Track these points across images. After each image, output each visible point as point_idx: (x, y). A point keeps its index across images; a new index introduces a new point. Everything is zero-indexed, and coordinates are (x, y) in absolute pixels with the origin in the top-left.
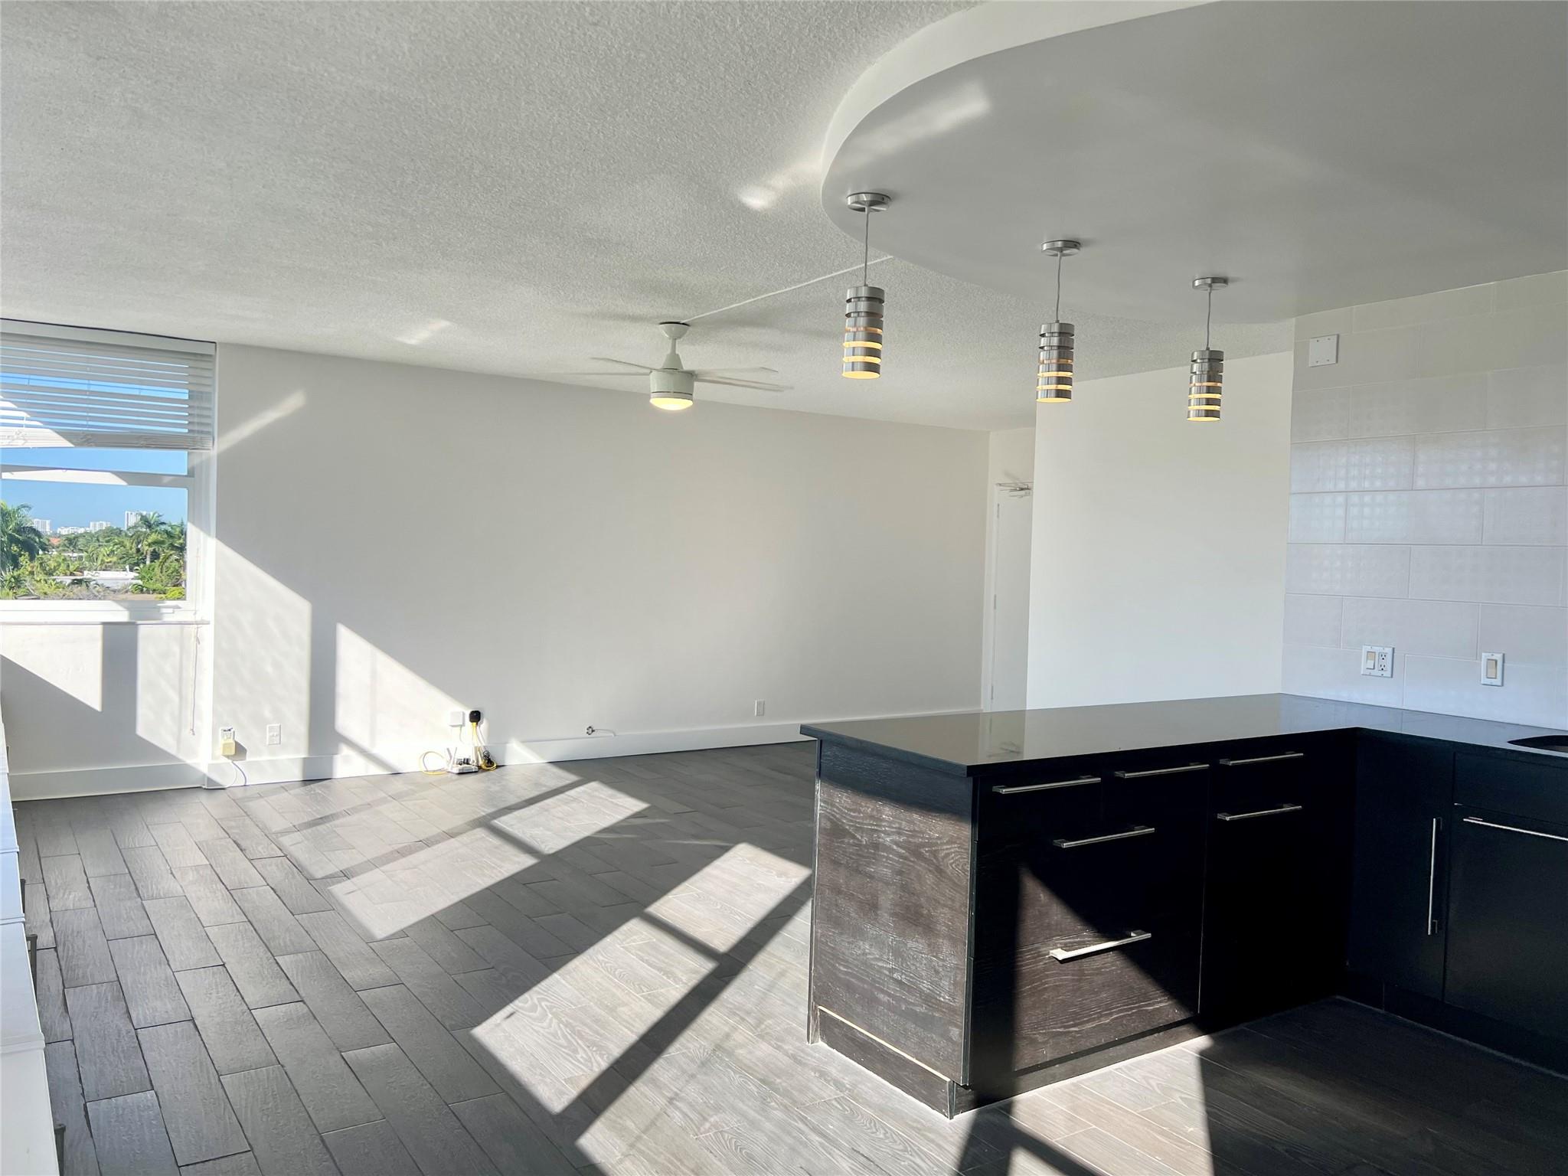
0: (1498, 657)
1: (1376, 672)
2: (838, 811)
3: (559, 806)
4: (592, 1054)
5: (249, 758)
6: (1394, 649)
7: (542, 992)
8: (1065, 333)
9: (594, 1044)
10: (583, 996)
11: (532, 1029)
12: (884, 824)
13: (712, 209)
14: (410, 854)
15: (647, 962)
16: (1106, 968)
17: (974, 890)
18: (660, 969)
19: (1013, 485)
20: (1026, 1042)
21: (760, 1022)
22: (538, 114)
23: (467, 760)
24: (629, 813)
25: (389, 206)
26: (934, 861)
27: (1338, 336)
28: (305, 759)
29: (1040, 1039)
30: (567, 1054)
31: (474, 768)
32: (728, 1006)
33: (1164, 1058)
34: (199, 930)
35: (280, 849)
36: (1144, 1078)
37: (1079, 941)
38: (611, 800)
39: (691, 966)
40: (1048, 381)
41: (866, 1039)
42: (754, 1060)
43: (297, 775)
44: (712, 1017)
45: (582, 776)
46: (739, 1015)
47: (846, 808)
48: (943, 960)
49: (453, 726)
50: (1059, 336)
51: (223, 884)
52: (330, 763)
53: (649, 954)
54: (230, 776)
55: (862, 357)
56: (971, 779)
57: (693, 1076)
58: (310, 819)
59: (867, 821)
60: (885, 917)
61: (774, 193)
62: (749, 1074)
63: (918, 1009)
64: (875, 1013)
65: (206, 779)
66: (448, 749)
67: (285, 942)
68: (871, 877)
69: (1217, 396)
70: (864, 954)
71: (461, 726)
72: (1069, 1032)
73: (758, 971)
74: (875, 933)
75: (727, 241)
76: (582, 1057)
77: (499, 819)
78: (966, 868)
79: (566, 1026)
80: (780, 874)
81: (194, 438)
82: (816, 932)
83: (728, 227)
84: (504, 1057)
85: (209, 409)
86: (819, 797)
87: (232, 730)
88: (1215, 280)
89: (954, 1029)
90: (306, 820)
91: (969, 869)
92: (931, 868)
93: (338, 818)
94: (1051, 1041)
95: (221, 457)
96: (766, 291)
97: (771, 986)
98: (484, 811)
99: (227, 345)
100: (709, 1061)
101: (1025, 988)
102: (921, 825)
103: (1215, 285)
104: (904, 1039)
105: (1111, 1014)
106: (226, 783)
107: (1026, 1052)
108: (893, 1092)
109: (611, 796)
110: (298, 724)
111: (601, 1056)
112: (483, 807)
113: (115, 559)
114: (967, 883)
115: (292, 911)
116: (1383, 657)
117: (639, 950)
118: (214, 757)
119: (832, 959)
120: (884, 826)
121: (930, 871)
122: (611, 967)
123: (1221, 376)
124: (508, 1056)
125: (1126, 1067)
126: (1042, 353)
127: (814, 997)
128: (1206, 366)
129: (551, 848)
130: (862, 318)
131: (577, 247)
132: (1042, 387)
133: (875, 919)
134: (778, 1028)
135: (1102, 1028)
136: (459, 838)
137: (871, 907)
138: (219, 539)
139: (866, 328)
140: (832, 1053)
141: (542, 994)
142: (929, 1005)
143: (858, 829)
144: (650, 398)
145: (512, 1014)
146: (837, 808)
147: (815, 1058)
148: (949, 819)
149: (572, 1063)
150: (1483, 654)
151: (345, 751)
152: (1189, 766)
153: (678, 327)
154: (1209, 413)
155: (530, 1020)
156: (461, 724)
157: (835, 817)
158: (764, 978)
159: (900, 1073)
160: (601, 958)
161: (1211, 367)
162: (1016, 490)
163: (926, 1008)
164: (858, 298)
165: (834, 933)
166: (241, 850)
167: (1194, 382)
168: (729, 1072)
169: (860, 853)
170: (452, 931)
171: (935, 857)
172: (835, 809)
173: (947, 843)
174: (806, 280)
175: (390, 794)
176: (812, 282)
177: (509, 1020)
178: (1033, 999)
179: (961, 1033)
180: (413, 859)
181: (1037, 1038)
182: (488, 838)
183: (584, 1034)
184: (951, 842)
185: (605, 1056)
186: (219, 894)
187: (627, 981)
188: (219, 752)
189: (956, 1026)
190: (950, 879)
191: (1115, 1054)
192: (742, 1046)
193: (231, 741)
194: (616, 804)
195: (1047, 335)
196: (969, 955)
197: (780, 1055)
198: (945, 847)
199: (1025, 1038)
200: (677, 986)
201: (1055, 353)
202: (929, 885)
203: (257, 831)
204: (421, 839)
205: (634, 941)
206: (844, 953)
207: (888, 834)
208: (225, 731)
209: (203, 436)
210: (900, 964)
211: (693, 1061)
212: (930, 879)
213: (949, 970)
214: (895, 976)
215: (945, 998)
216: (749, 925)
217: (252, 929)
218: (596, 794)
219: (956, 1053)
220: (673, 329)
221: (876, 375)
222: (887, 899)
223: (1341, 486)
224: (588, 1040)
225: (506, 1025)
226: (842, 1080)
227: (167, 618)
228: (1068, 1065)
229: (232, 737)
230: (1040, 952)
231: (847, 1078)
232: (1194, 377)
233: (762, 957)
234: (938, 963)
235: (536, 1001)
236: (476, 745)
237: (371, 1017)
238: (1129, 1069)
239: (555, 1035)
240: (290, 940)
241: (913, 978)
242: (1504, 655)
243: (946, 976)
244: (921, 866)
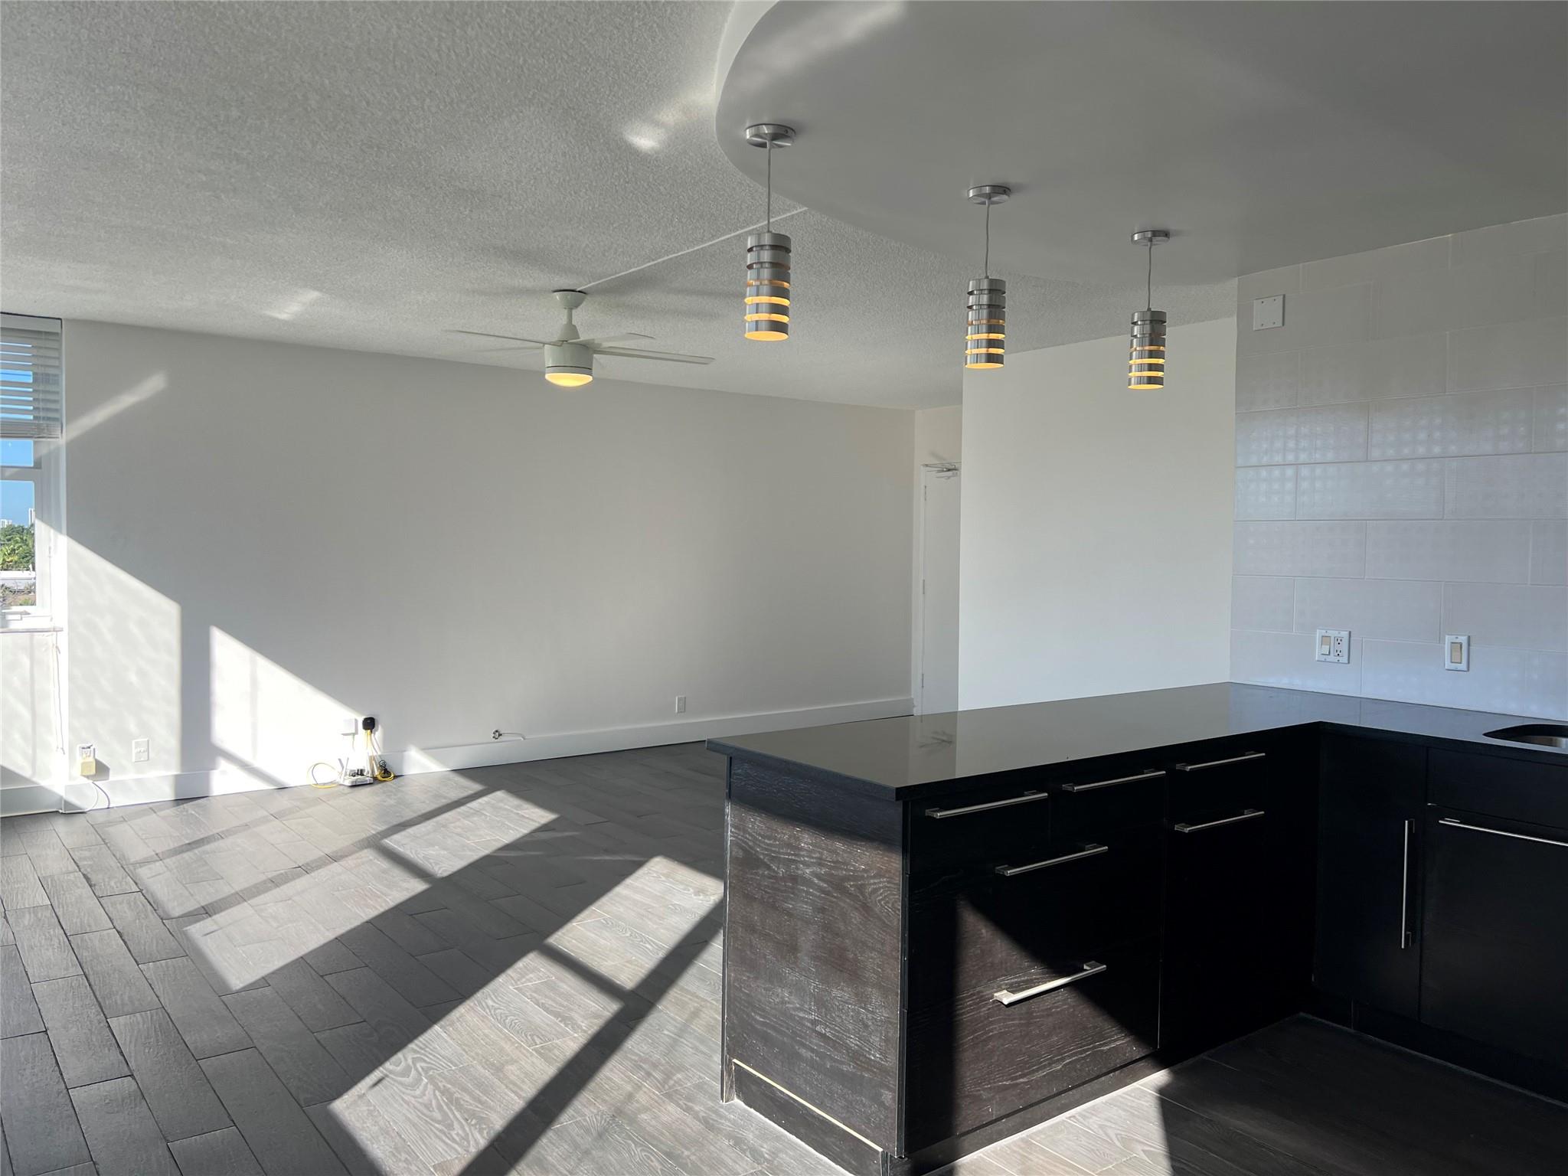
0: (1463, 639)
1: (1332, 658)
2: (750, 838)
3: (459, 820)
4: (470, 1129)
5: (113, 777)
6: (1350, 633)
7: (418, 1049)
8: (996, 290)
9: (473, 1115)
10: (466, 1052)
11: (403, 1099)
12: (802, 853)
13: (594, 150)
14: (286, 883)
15: (543, 1006)
16: (1057, 1007)
17: (907, 932)
18: (557, 1015)
19: (940, 466)
20: (968, 1100)
21: (668, 1076)
22: (372, 25)
23: (361, 770)
24: (534, 825)
25: (218, 148)
26: (861, 897)
27: (1284, 296)
28: (176, 776)
29: (985, 1095)
30: (440, 1131)
31: (369, 780)
32: (633, 1057)
33: (1121, 1099)
34: (24, 987)
35: (136, 884)
36: (1101, 1127)
37: (1027, 980)
38: (515, 811)
39: (592, 1009)
40: (978, 344)
41: (787, 1098)
42: (660, 1127)
43: (167, 794)
44: (614, 1073)
45: (485, 784)
46: (643, 1069)
47: (760, 835)
48: (872, 1012)
49: (344, 735)
50: (990, 293)
51: (63, 928)
52: (206, 781)
53: (546, 996)
54: (91, 797)
55: (768, 315)
56: (900, 803)
57: (587, 1152)
58: (176, 845)
59: (784, 850)
60: (805, 960)
61: (663, 130)
62: (652, 1145)
63: (845, 1068)
64: (796, 1070)
65: (63, 802)
66: (340, 760)
67: (122, 1000)
68: (790, 915)
69: (1161, 361)
70: (783, 1002)
71: (354, 734)
72: (1018, 1084)
73: (668, 1011)
74: (794, 978)
75: (617, 191)
76: (458, 1134)
77: (389, 838)
78: (896, 905)
79: (443, 1093)
80: (698, 892)
81: (38, 426)
82: (729, 976)
83: (616, 173)
84: (365, 1140)
85: (57, 393)
86: (730, 822)
87: (92, 748)
88: (1155, 233)
89: (887, 1092)
90: (172, 847)
91: (900, 908)
92: (857, 906)
93: (208, 843)
94: (997, 1096)
95: (71, 445)
96: (667, 253)
97: (683, 1030)
98: (374, 829)
99: (76, 322)
100: (607, 1131)
101: (967, 1039)
102: (845, 855)
103: (1155, 239)
104: (830, 1102)
105: (1063, 1059)
106: (87, 808)
107: (969, 1112)
108: (819, 1162)
109: (518, 807)
110: (167, 735)
111: (481, 1131)
112: (374, 824)
113: (16, 558)
114: (898, 923)
115: (137, 959)
116: (1339, 641)
117: (535, 992)
118: (71, 778)
119: (747, 1008)
120: (803, 856)
121: (857, 909)
122: (501, 1014)
123: (1164, 339)
124: (370, 1137)
125: (1080, 1114)
126: (970, 313)
127: (728, 1049)
128: (1148, 328)
129: (445, 871)
130: (766, 270)
131: (448, 200)
132: (971, 351)
133: (795, 963)
134: (689, 1084)
135: (1053, 1076)
136: (343, 862)
137: (789, 949)
138: (71, 537)
139: (770, 281)
140: (749, 1114)
141: (418, 1052)
142: (857, 1064)
143: (773, 859)
144: (544, 374)
145: (380, 1081)
146: (750, 834)
147: (729, 1120)
148: (877, 849)
149: (446, 1144)
150: (1447, 637)
151: (223, 764)
152: (1143, 774)
153: (575, 296)
154: (1151, 380)
155: (400, 1087)
156: (354, 731)
157: (747, 844)
158: (675, 1020)
159: (827, 1139)
160: (490, 1003)
161: (1153, 329)
162: (943, 471)
163: (854, 1068)
164: (761, 247)
165: (749, 977)
166: (91, 886)
167: (1135, 346)
168: (629, 1145)
169: (776, 886)
170: (322, 976)
171: (862, 893)
172: (748, 836)
173: (874, 877)
174: (710, 240)
175: (272, 813)
176: (717, 241)
177: (377, 1088)
178: (976, 1051)
179: (894, 1097)
180: (286, 889)
181: (981, 1094)
182: (376, 861)
183: (462, 1102)
184: (879, 875)
185: (485, 1132)
186: (55, 942)
187: (518, 1032)
188: (77, 771)
189: (889, 1089)
190: (880, 919)
191: (1067, 1101)
192: (646, 1109)
193: (91, 759)
194: (523, 816)
195: (975, 292)
196: (902, 1006)
197: (689, 1119)
198: (872, 881)
199: (967, 1096)
200: (576, 1035)
201: (985, 313)
202: (856, 925)
203: (113, 862)
204: (300, 865)
205: (529, 980)
206: (760, 1001)
207: (807, 865)
208: (83, 748)
209: (48, 422)
210: (823, 1014)
211: (588, 1131)
212: (856, 917)
213: (879, 1024)
214: (818, 1028)
215: (875, 1056)
216: (661, 955)
217: (87, 984)
218: (501, 805)
219: (889, 1121)
220: (569, 297)
221: (784, 336)
222: (807, 940)
223: (1290, 458)
224: (467, 1111)
225: (371, 1096)
226: (760, 1148)
227: (13, 626)
228: (1016, 1119)
229: (92, 755)
230: (982, 996)
231: (765, 1146)
232: (1135, 340)
233: (674, 993)
234: (867, 1015)
235: (410, 1061)
236: (371, 754)
237: (211, 1094)
238: (1084, 1117)
239: (428, 1106)
240: (130, 997)
241: (839, 1032)
242: (1469, 637)
243: (877, 1030)
244: (845, 902)
